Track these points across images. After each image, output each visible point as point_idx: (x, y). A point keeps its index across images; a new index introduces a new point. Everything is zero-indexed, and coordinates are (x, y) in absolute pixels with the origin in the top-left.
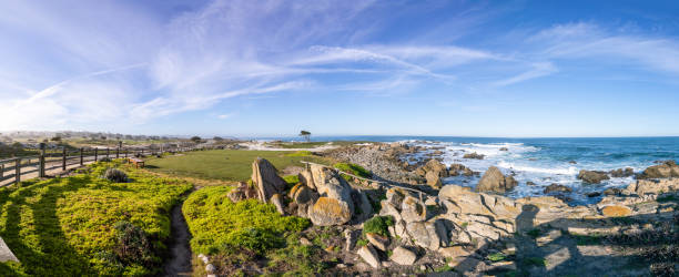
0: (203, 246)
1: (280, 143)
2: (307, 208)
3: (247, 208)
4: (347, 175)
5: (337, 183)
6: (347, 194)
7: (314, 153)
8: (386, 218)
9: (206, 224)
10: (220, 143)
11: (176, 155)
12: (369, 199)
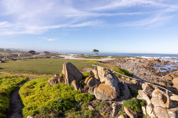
0: (30, 111)
1: (82, 56)
2: (93, 89)
3: (58, 88)
4: (118, 74)
5: (111, 77)
6: (116, 83)
7: (101, 62)
8: (141, 101)
9: (33, 98)
10: (48, 55)
11: (17, 61)
12: (129, 88)
